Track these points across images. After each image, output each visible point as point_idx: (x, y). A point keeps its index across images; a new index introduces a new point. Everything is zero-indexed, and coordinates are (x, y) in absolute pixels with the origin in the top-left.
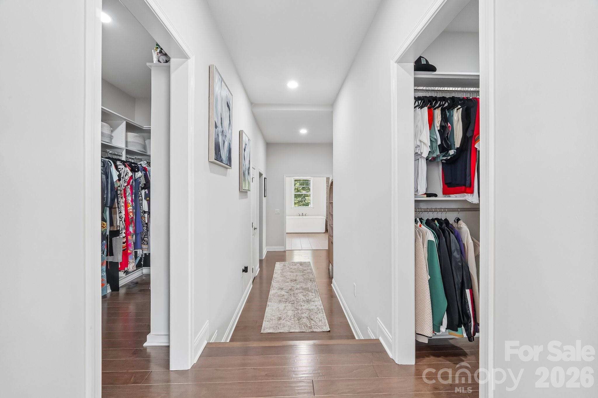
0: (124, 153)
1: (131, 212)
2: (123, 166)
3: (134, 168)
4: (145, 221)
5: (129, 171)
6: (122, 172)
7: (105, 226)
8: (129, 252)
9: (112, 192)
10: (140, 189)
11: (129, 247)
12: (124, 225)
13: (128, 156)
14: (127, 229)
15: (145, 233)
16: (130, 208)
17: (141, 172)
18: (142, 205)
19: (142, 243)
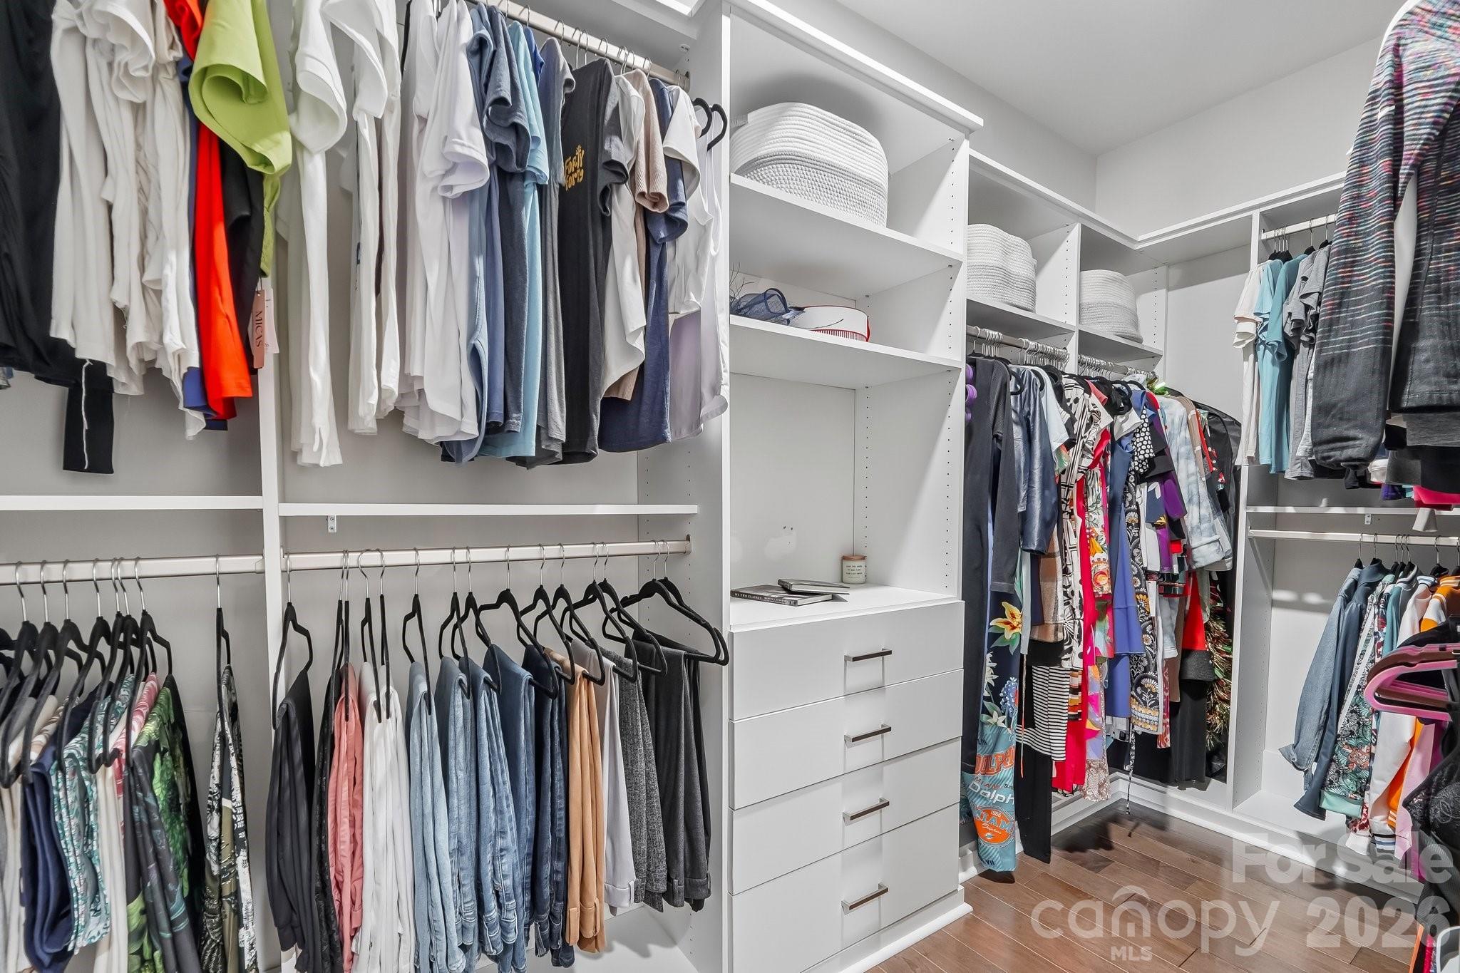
0: (1072, 346)
1: (1102, 573)
2: (1081, 391)
3: (1117, 402)
4: (1149, 613)
5: (1101, 408)
6: (1078, 409)
7: (1015, 624)
8: (1089, 725)
9: (1047, 492)
10: (1132, 479)
11: (1091, 709)
12: (1079, 624)
13: (1087, 359)
14: (1087, 640)
15: (1147, 658)
16: (1100, 557)
17: (1140, 414)
18: (1137, 546)
19: (1132, 696)
